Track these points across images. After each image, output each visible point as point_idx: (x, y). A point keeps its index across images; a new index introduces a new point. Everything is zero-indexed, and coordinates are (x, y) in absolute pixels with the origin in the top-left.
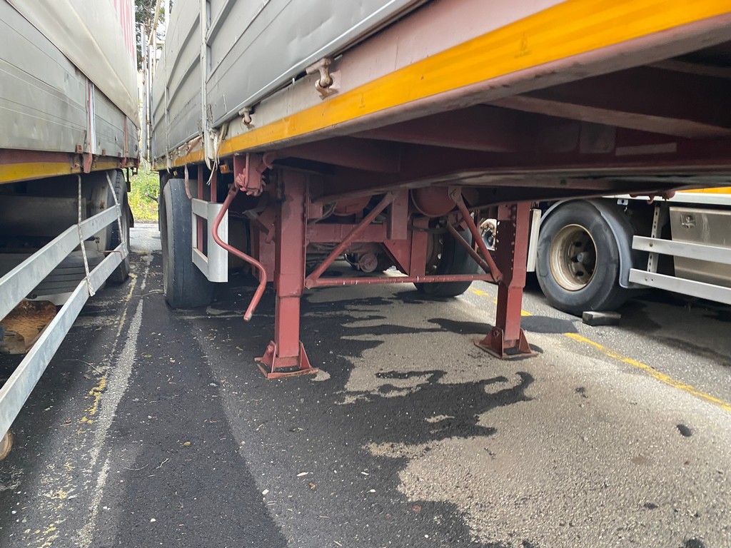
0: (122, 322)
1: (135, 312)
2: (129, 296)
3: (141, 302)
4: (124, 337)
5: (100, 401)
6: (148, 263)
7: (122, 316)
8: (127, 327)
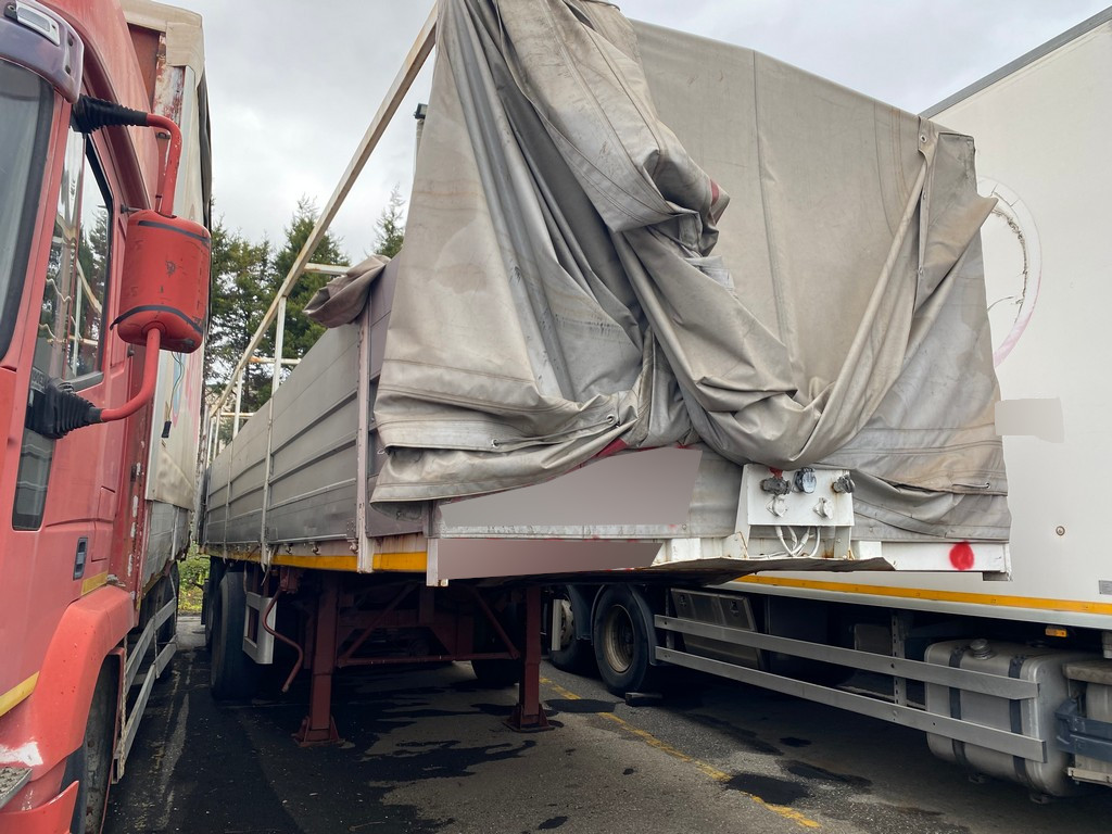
0: (171, 712)
1: (182, 703)
2: (174, 691)
3: (187, 697)
4: (174, 723)
5: (161, 762)
6: (191, 660)
7: (169, 707)
8: (176, 715)
